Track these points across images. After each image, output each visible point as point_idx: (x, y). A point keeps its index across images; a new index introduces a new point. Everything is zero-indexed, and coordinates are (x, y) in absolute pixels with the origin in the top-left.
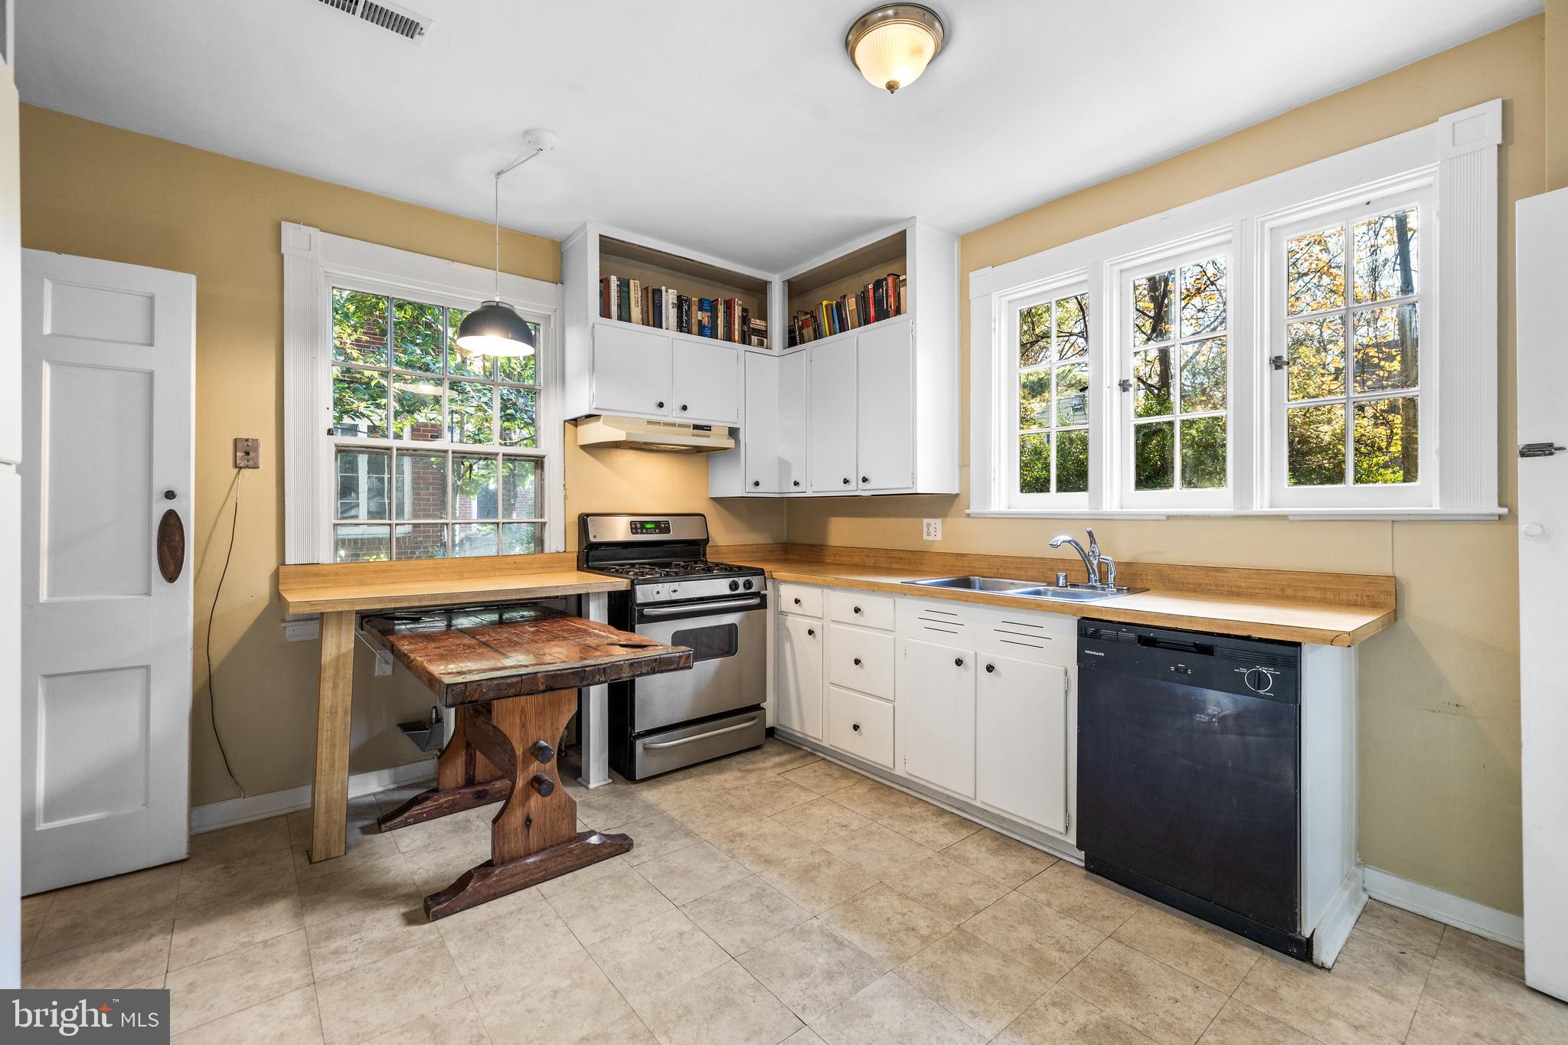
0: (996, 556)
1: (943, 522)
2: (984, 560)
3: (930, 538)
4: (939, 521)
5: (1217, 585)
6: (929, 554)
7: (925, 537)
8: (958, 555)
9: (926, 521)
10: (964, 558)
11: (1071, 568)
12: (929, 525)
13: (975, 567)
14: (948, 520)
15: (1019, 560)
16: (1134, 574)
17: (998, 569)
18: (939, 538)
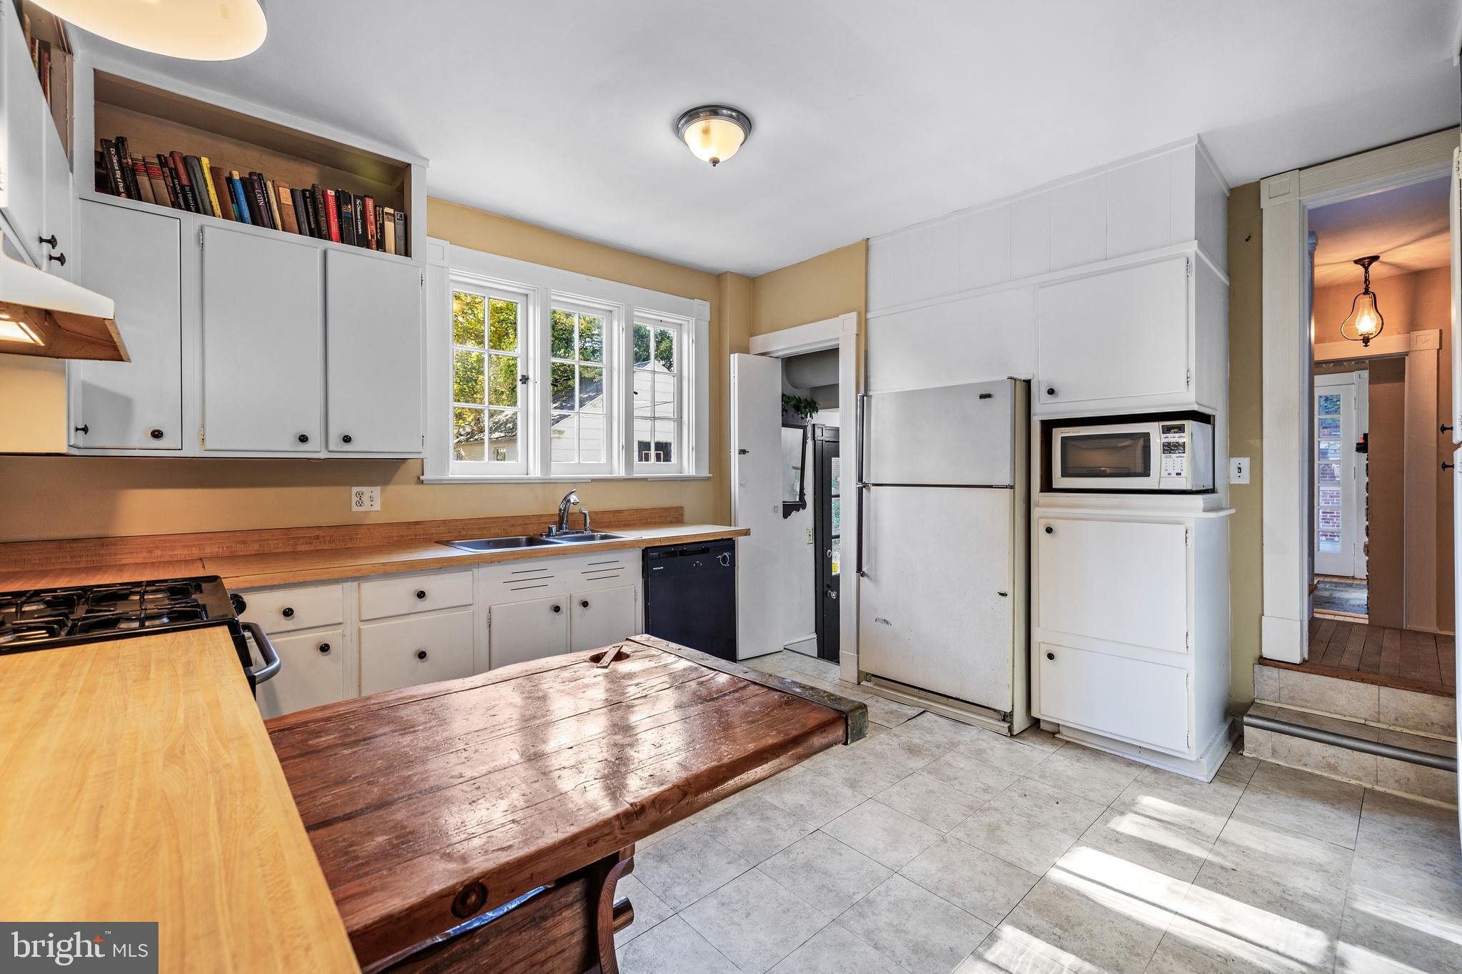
0: (457, 520)
1: (382, 491)
2: (442, 525)
3: (360, 509)
4: (377, 490)
5: (619, 522)
6: (365, 527)
7: (355, 508)
8: (409, 523)
9: (355, 489)
10: (417, 526)
11: (529, 522)
12: (360, 495)
13: (432, 534)
14: (390, 488)
15: (481, 521)
16: (574, 521)
17: (460, 532)
18: (377, 507)
